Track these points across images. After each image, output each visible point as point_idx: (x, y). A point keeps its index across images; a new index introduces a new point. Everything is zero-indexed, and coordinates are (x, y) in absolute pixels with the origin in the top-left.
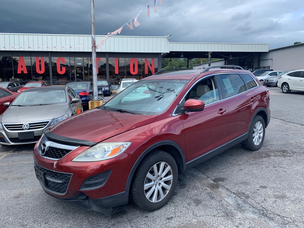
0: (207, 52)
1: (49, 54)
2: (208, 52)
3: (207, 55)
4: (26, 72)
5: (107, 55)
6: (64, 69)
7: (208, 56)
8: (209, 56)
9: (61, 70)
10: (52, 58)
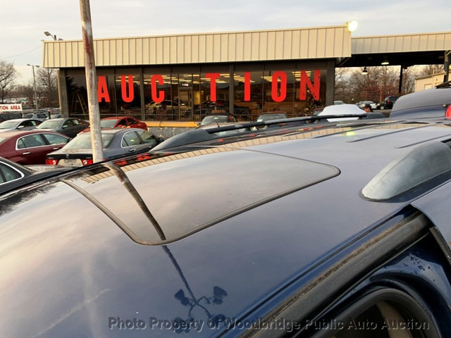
0: (442, 53)
1: (140, 70)
2: (444, 51)
3: (442, 57)
4: (108, 100)
5: (231, 67)
6: (162, 93)
7: (444, 59)
8: (446, 60)
9: (158, 97)
10: (145, 76)
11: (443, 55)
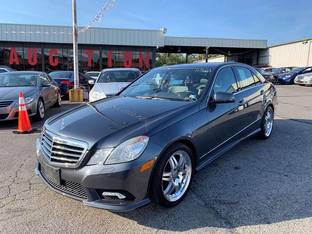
1: (42, 45)
2: (206, 47)
4: (18, 63)
5: (100, 48)
7: (205, 51)
10: (45, 49)
11: (205, 49)
